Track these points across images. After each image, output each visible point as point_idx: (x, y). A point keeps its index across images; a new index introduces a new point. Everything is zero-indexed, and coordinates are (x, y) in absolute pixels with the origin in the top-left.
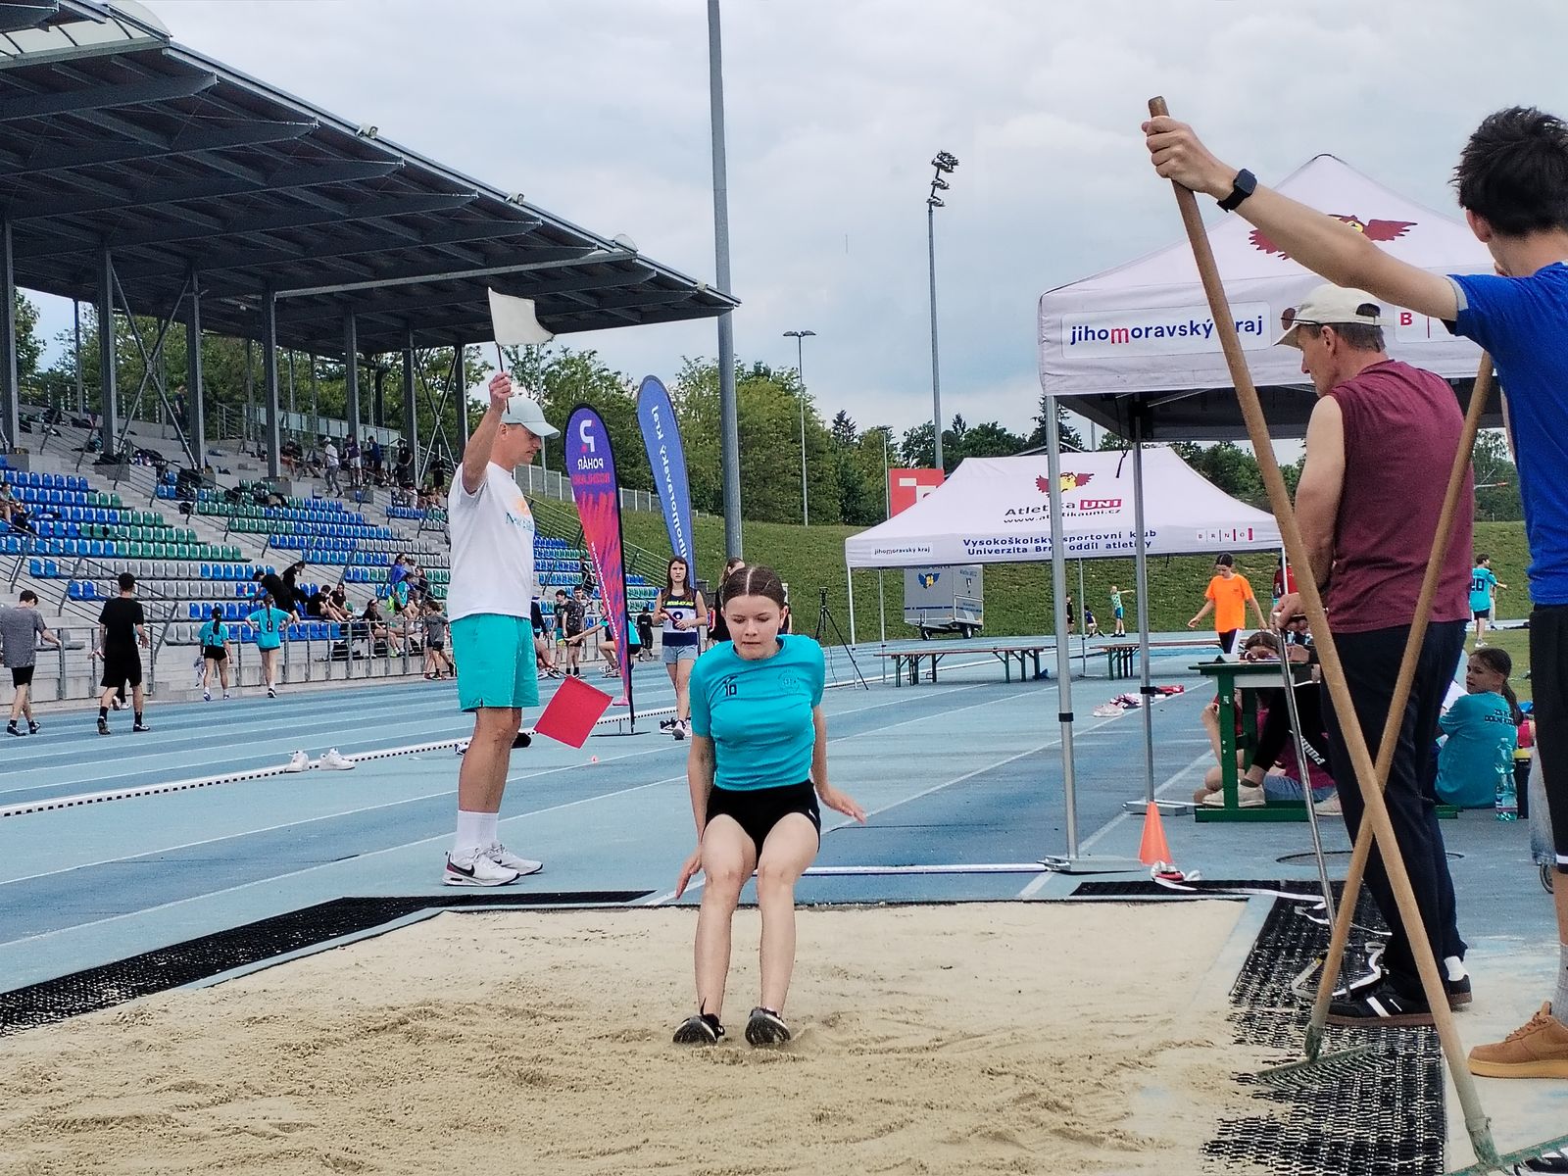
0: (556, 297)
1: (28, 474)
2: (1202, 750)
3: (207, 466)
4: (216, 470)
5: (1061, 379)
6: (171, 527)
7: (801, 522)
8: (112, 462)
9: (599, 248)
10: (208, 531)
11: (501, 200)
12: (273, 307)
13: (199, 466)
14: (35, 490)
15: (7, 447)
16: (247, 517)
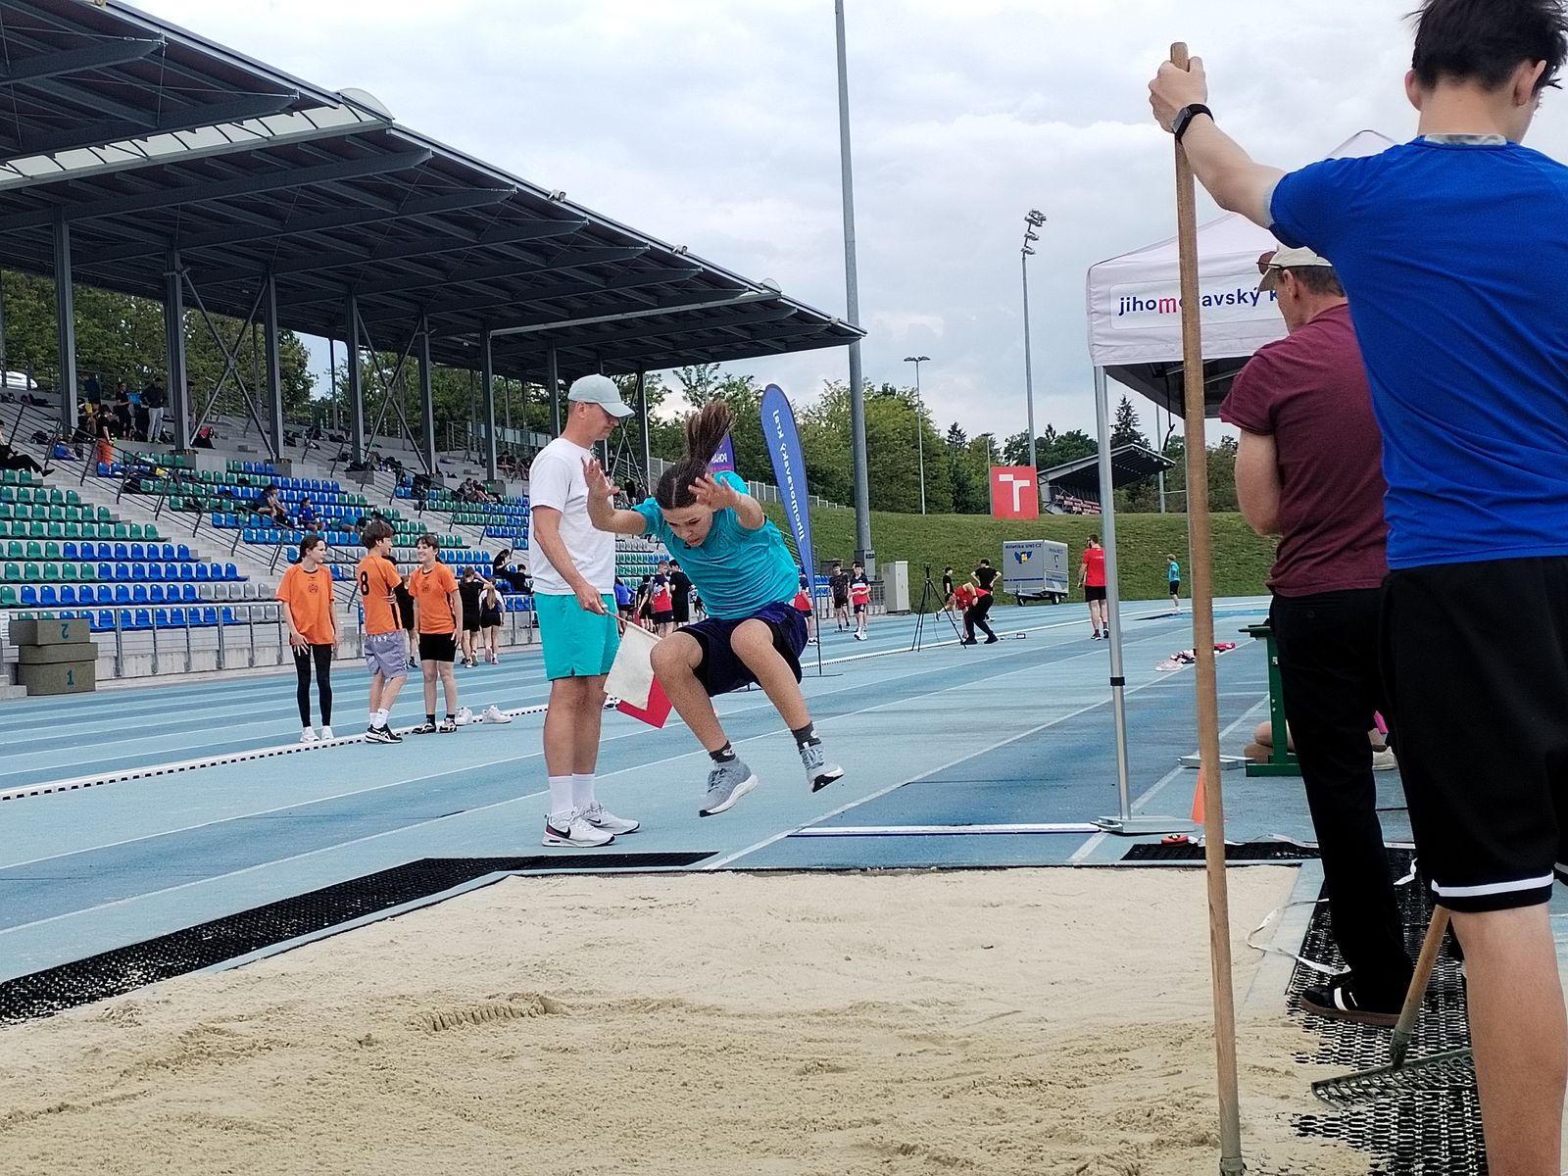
0: (718, 331)
1: (290, 480)
2: (1251, 702)
3: (438, 472)
4: (445, 475)
5: (1111, 349)
6: (407, 521)
7: (921, 512)
8: (360, 469)
9: (750, 290)
10: (436, 523)
11: (669, 251)
12: (489, 342)
13: (431, 472)
14: (295, 492)
15: (274, 458)
16: (469, 512)
